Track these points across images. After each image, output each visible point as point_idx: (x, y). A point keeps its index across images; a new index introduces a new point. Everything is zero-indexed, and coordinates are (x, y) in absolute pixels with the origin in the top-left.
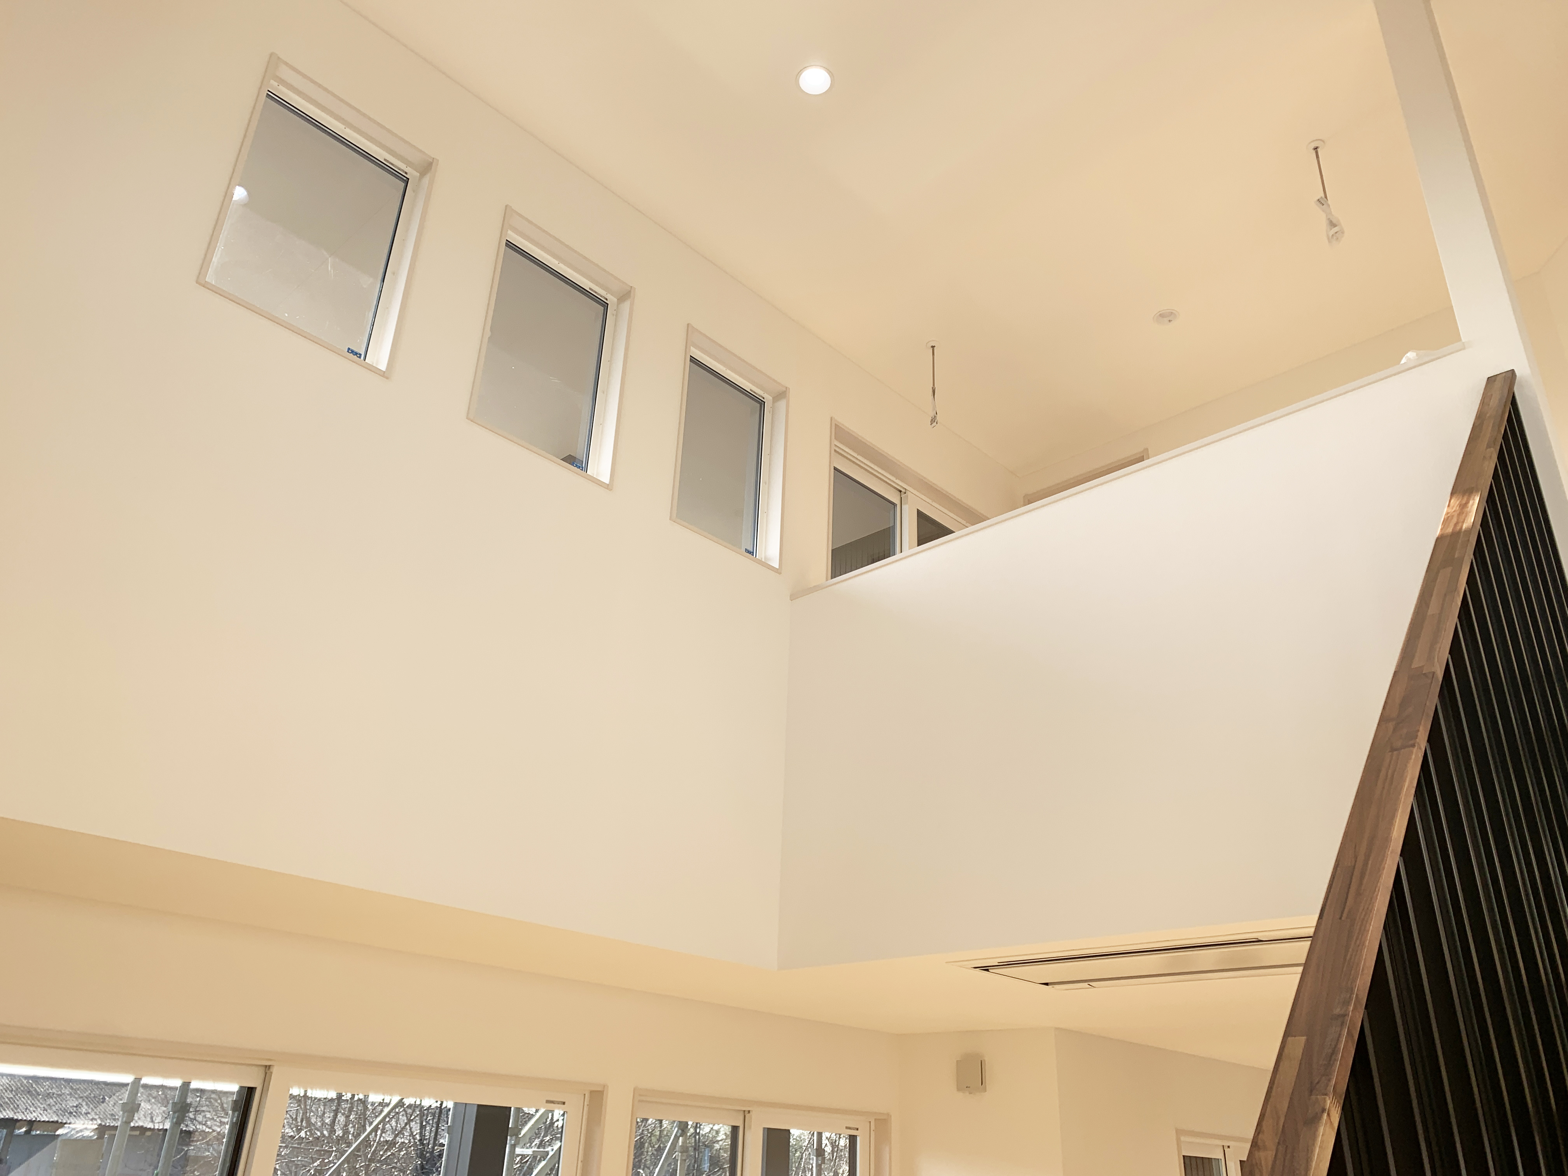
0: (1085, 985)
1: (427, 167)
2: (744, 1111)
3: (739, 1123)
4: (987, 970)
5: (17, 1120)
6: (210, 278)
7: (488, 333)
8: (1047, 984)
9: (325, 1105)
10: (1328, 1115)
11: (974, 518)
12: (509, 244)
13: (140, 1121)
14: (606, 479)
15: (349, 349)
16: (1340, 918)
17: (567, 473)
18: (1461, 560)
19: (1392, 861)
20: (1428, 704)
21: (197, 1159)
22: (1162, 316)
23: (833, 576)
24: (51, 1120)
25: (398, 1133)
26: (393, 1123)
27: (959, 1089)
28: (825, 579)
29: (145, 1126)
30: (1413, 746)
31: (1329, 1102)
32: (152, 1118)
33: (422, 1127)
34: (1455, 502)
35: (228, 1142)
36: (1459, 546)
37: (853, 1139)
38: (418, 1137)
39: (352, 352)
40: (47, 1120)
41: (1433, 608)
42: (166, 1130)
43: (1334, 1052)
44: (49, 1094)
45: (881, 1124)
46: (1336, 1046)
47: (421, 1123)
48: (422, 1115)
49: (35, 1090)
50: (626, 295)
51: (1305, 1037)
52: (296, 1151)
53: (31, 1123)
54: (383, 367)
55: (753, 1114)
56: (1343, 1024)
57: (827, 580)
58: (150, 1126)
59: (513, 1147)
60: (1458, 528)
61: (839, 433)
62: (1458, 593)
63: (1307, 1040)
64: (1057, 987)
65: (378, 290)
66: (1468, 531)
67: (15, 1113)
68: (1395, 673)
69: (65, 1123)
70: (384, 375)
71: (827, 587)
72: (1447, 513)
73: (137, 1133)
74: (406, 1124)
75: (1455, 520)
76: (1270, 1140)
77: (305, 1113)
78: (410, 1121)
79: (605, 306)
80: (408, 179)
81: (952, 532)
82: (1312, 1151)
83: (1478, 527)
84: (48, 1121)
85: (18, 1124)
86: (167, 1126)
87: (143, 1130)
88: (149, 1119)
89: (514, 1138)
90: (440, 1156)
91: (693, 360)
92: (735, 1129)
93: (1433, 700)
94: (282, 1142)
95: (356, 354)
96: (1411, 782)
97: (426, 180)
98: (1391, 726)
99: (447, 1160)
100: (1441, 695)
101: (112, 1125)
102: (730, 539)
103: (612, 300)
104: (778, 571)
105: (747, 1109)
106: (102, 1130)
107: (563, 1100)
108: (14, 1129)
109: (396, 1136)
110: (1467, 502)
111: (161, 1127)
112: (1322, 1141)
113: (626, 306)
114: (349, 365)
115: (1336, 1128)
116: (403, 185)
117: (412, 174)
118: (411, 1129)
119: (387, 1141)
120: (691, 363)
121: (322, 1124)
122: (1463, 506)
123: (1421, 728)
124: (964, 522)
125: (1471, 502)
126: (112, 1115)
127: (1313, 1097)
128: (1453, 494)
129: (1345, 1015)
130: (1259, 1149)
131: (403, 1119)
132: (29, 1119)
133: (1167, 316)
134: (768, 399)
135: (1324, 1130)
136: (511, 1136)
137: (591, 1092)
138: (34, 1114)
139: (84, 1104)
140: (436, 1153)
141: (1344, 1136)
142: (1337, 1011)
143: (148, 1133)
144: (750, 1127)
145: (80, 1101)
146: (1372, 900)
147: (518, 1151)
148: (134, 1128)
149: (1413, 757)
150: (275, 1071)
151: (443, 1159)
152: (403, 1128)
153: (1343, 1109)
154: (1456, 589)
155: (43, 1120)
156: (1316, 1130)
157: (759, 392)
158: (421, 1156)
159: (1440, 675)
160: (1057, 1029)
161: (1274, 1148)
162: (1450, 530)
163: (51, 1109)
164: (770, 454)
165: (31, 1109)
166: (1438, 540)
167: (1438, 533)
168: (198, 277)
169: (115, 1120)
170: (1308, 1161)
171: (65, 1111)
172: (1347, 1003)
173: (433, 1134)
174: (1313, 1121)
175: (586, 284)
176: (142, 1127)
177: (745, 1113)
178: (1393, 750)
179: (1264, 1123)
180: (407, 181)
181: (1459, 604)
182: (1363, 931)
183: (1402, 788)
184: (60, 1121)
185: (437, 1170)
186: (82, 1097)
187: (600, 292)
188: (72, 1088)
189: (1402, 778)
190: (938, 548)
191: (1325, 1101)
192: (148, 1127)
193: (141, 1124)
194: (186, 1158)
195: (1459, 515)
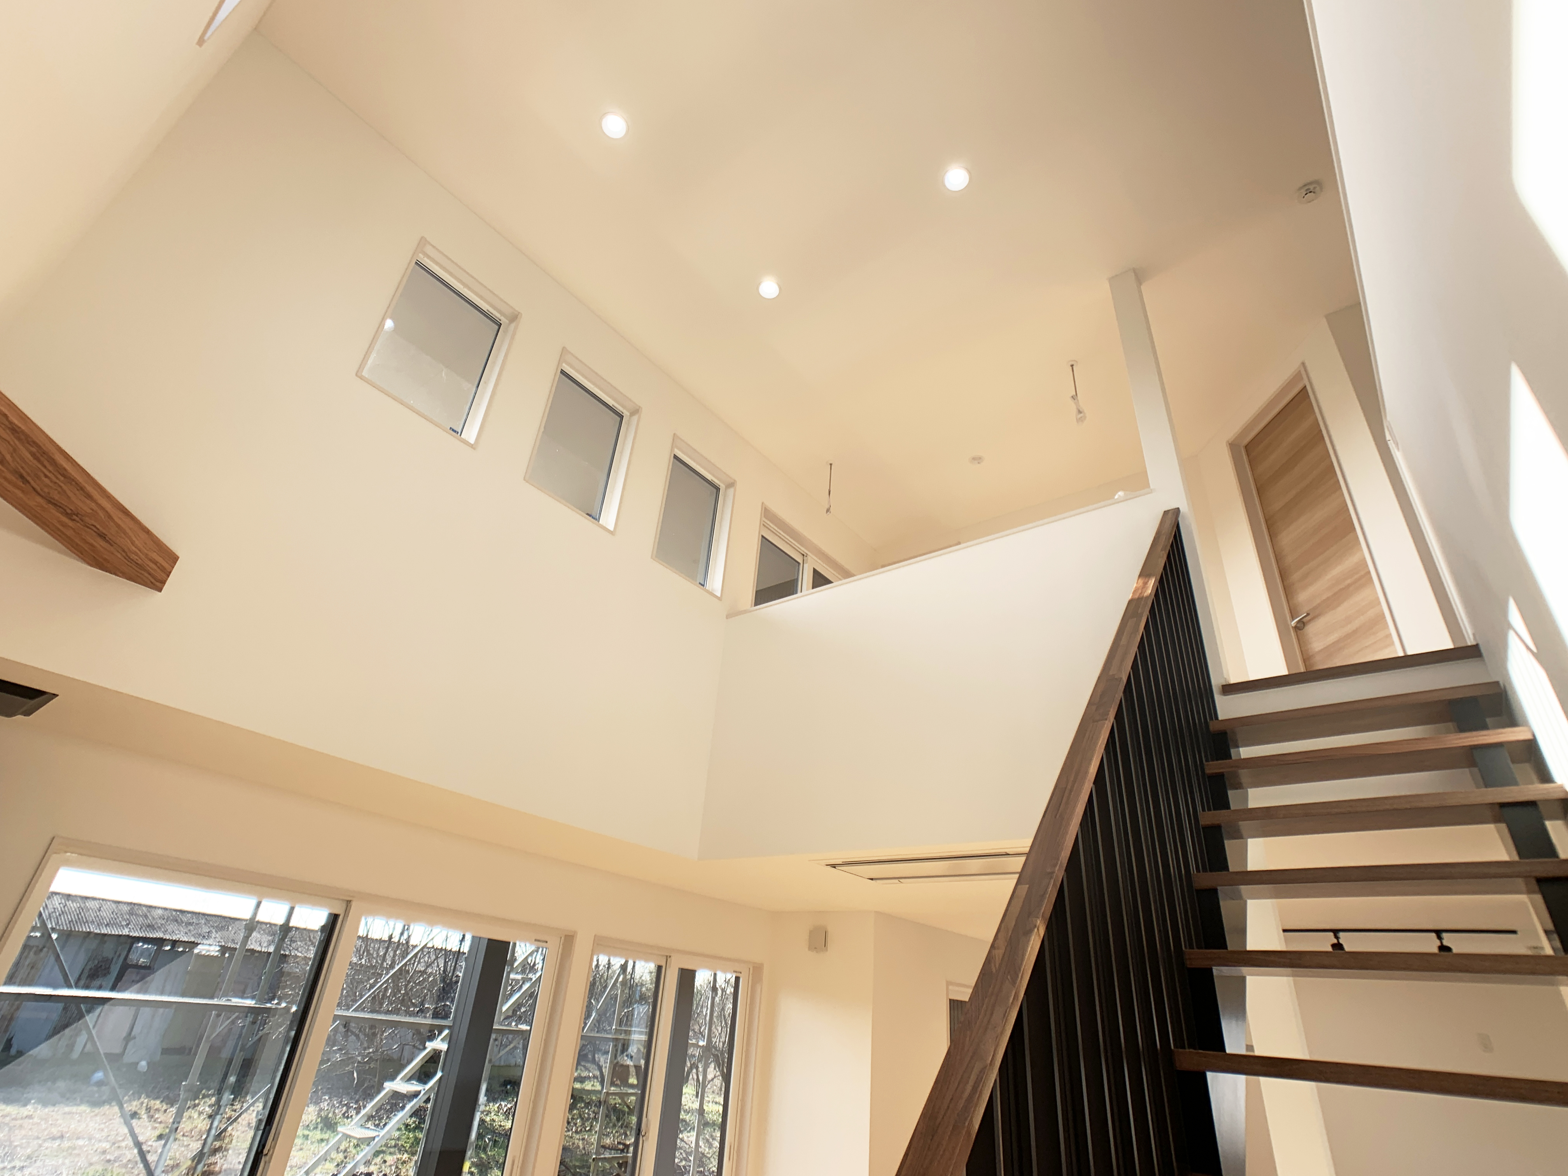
0: (896, 881)
1: (514, 318)
2: (667, 956)
3: (664, 964)
4: (835, 867)
5: (165, 940)
6: (365, 373)
7: (542, 429)
8: (872, 879)
9: (380, 943)
10: (1038, 930)
11: (847, 574)
12: (563, 372)
13: (252, 945)
14: (611, 528)
15: (451, 428)
16: (1055, 817)
17: (587, 522)
18: (1142, 614)
19: (1088, 786)
20: (1116, 696)
21: (289, 974)
22: (974, 459)
23: (756, 604)
24: (190, 940)
25: (429, 965)
26: (426, 959)
27: (810, 949)
28: (750, 606)
29: (255, 949)
30: (1106, 719)
31: (1039, 922)
32: (260, 944)
33: (446, 963)
34: (1141, 581)
35: (312, 965)
36: (1141, 606)
37: (737, 979)
38: (442, 969)
39: (453, 430)
40: (187, 940)
41: (1124, 641)
42: (270, 953)
43: (1045, 893)
44: (190, 923)
45: (757, 970)
46: (1046, 890)
47: (445, 960)
48: (446, 955)
49: (181, 919)
50: (636, 411)
51: (1027, 886)
52: (357, 972)
53: (174, 943)
54: (472, 441)
55: (673, 958)
56: (1051, 878)
57: (751, 607)
58: (259, 949)
59: (509, 974)
60: (1141, 596)
61: (767, 513)
62: (1139, 634)
63: (1029, 888)
64: (878, 881)
65: (474, 392)
66: (1147, 597)
67: (164, 934)
68: (1099, 678)
69: (200, 944)
70: (472, 446)
71: (750, 612)
72: (1136, 587)
73: (249, 954)
74: (435, 960)
75: (1140, 591)
76: (1002, 943)
77: (366, 947)
78: (437, 958)
79: (621, 417)
80: (501, 324)
81: (831, 582)
82: (1026, 951)
83: (1153, 596)
84: (188, 942)
85: (166, 942)
86: (271, 949)
87: (253, 951)
88: (258, 944)
89: (510, 967)
90: (457, 982)
91: (675, 457)
92: (659, 968)
93: (1119, 694)
94: (349, 966)
95: (455, 431)
96: (1104, 739)
97: (513, 325)
98: (1094, 708)
99: (462, 985)
100: (1125, 692)
101: (232, 946)
102: (690, 574)
103: (626, 413)
104: (719, 599)
105: (668, 954)
106: (224, 949)
107: (546, 940)
108: (162, 946)
109: (427, 967)
110: (1148, 581)
111: (266, 951)
112: (1033, 944)
113: (635, 418)
114: (450, 438)
115: (1042, 937)
116: (497, 327)
117: (504, 321)
118: (438, 963)
119: (420, 971)
120: (675, 460)
121: (377, 956)
122: (1145, 584)
123: (1111, 710)
124: (840, 577)
125: (1150, 581)
126: (233, 940)
127: (1030, 919)
128: (1140, 576)
129: (1053, 872)
130: (995, 949)
131: (433, 957)
132: (174, 939)
133: (977, 459)
134: (722, 487)
135: (1035, 938)
136: (508, 966)
137: (566, 936)
138: (178, 936)
139: (214, 931)
140: (454, 979)
141: (1046, 943)
142: (1049, 870)
143: (257, 954)
144: (670, 967)
145: (212, 929)
146: (1075, 806)
147: (512, 976)
148: (248, 950)
149: (1106, 726)
150: (354, 904)
151: (459, 984)
152: (433, 962)
153: (1047, 928)
154: (1138, 630)
155: (184, 940)
156: (1030, 937)
157: (717, 481)
158: (443, 980)
159: (1125, 680)
160: (876, 912)
161: (1004, 948)
162: (1136, 597)
163: (190, 933)
164: (721, 523)
165: (176, 932)
166: (1130, 602)
167: (1130, 597)
168: (358, 371)
169: (234, 943)
170: (1023, 955)
171: (200, 935)
172: (1055, 866)
173: (452, 968)
174: (1028, 933)
175: (611, 402)
176: (253, 949)
177: (668, 958)
178: (1094, 722)
179: (999, 935)
180: (500, 325)
181: (1139, 640)
182: (1068, 824)
183: (1097, 744)
184: (196, 942)
185: (453, 992)
186: (213, 926)
187: (619, 408)
188: (206, 919)
189: (1098, 738)
190: (824, 592)
191: (1036, 921)
192: (257, 950)
193: (252, 947)
194: (281, 973)
195: (1143, 588)
